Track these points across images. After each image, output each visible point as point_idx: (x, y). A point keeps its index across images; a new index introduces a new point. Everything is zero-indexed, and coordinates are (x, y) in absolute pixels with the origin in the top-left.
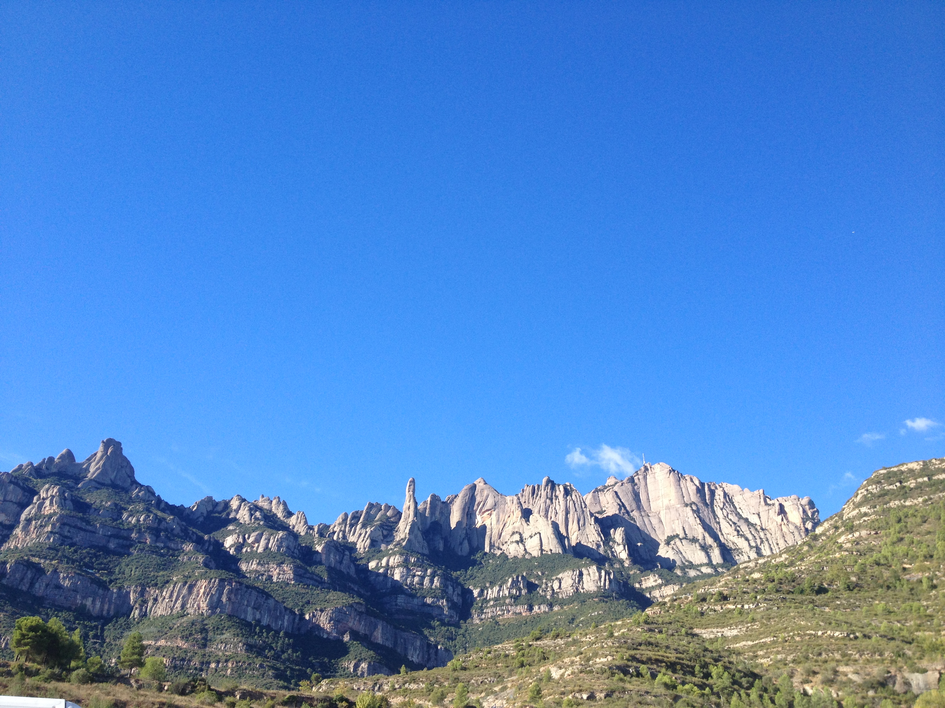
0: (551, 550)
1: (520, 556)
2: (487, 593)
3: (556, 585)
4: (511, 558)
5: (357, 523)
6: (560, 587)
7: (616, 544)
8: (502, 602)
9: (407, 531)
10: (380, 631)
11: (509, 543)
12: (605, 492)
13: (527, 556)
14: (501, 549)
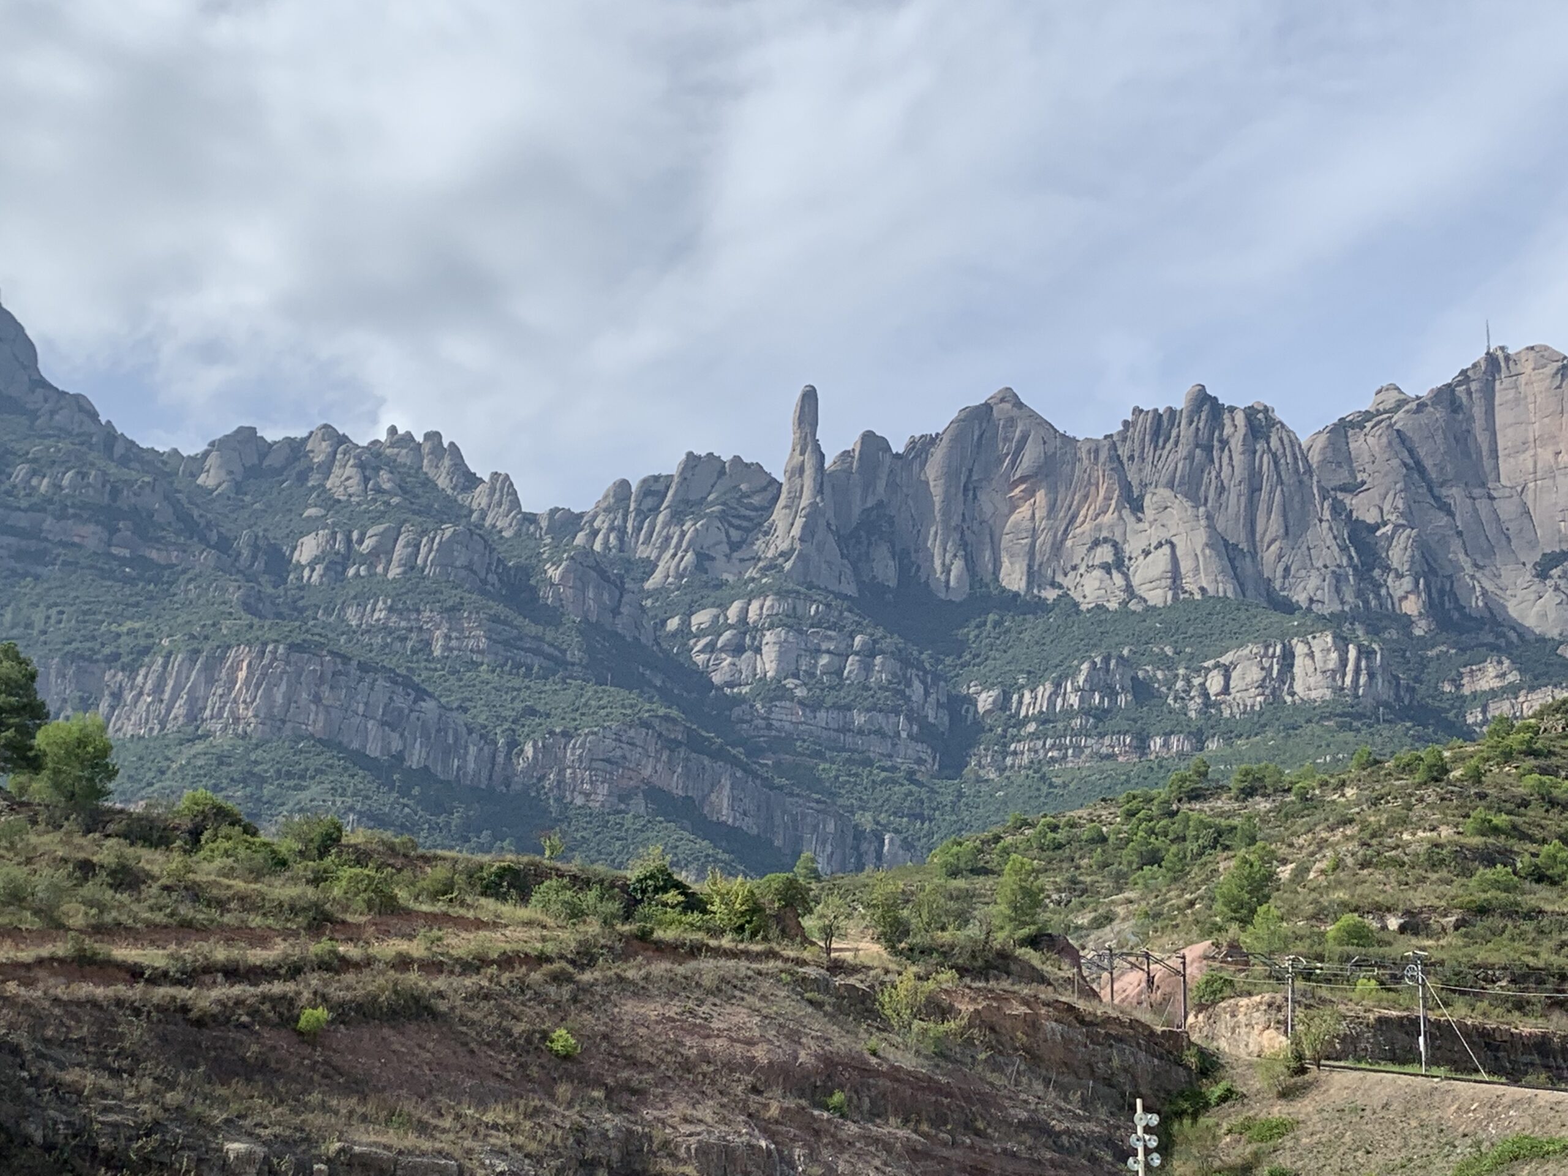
0: (1203, 590)
1: (1113, 605)
2: (1020, 703)
3: (1215, 683)
4: (1089, 611)
5: (656, 510)
6: (1226, 690)
7: (1392, 575)
8: (1060, 726)
9: (796, 531)
10: (726, 791)
11: (1082, 570)
12: (1366, 430)
13: (1133, 606)
14: (1060, 587)
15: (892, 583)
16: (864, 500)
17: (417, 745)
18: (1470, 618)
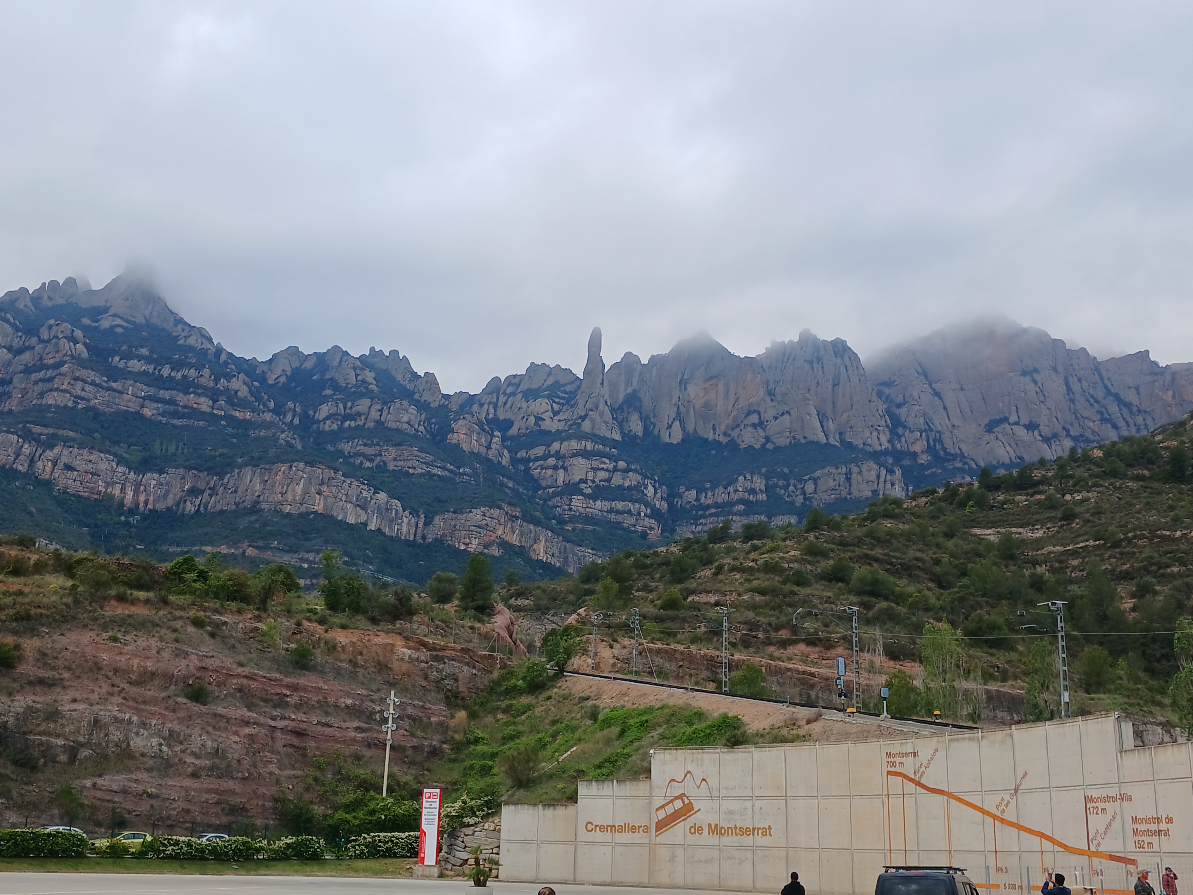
0: (805, 438)
1: (758, 446)
3: (809, 488)
4: (745, 449)
5: (513, 393)
6: (815, 492)
7: (908, 431)
9: (589, 405)
11: (742, 427)
13: (769, 446)
14: (729, 436)
15: (640, 434)
16: (626, 390)
17: (375, 517)
18: (950, 454)
